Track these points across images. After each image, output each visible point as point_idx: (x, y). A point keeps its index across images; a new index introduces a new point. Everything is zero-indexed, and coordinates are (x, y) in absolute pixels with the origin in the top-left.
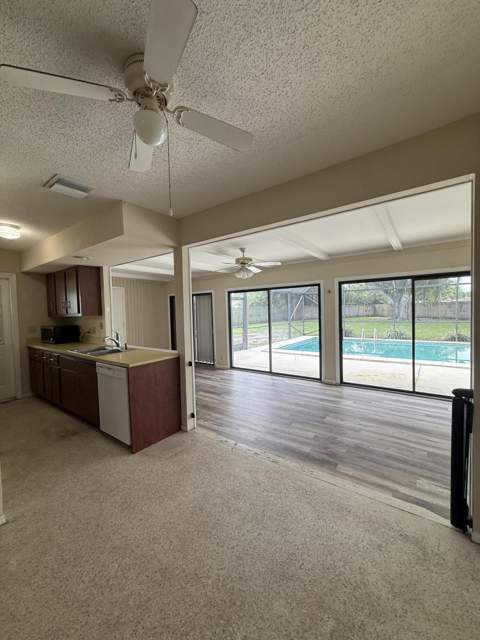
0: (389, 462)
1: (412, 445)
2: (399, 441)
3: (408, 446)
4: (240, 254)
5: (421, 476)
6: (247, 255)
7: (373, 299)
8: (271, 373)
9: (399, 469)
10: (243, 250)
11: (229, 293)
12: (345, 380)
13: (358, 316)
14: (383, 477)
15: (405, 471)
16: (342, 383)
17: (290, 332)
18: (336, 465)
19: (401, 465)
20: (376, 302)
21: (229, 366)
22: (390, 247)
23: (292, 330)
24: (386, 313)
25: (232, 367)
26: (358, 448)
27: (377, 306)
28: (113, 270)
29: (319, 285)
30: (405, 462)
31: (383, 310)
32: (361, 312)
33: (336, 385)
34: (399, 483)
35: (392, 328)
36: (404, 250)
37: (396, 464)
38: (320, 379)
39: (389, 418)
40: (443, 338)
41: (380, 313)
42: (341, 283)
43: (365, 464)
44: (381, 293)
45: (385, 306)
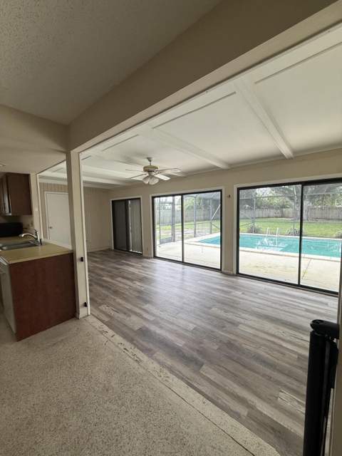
0: (256, 364)
1: (285, 345)
2: (273, 339)
3: (281, 346)
4: (147, 163)
5: (285, 386)
6: (153, 164)
7: (281, 204)
8: (183, 263)
9: (264, 375)
10: (149, 159)
11: (153, 198)
12: (240, 272)
13: (269, 217)
14: (245, 385)
15: (270, 378)
16: (238, 274)
17: (211, 229)
18: (202, 365)
19: (268, 371)
20: (283, 207)
21: (152, 256)
22: (282, 155)
23: (213, 227)
24: (291, 215)
25: (155, 257)
26: (230, 344)
27: (284, 210)
28: (41, 177)
29: (221, 191)
30: (273, 366)
31: (289, 213)
32: (272, 214)
33: (233, 275)
34: (259, 396)
35: (292, 227)
36: (295, 157)
37: (262, 368)
38: (221, 270)
39: (269, 312)
40: (334, 235)
41: (286, 215)
42: (239, 189)
43: (231, 366)
44: (288, 199)
45: (290, 210)
